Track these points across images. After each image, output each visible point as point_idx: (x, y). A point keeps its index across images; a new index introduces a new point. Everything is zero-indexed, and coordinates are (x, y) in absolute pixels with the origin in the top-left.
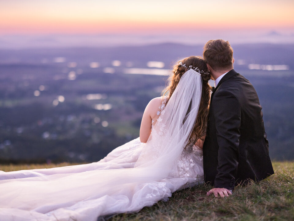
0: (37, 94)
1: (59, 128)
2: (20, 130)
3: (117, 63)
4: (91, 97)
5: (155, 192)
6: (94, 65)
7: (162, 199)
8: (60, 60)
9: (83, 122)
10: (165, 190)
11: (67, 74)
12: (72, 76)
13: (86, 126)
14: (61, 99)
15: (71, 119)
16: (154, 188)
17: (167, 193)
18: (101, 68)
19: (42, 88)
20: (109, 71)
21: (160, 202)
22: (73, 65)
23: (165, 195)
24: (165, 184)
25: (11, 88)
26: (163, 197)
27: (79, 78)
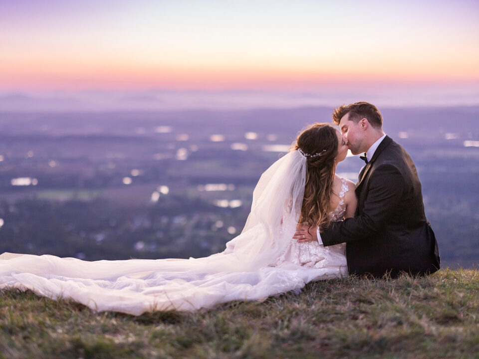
0: (127, 181)
1: (160, 235)
2: (100, 237)
3: (251, 136)
4: (211, 188)
5: (283, 282)
6: (217, 138)
7: (292, 290)
8: (164, 130)
9: (198, 226)
10: (295, 280)
11: (175, 152)
12: (182, 154)
13: (203, 233)
14: (165, 190)
15: (179, 220)
16: (283, 278)
17: (299, 283)
18: (227, 142)
19: (135, 173)
20: (239, 147)
21: (290, 293)
22: (184, 137)
23: (296, 286)
24: (297, 274)
25: (89, 172)
26: (294, 287)
27: (192, 157)
